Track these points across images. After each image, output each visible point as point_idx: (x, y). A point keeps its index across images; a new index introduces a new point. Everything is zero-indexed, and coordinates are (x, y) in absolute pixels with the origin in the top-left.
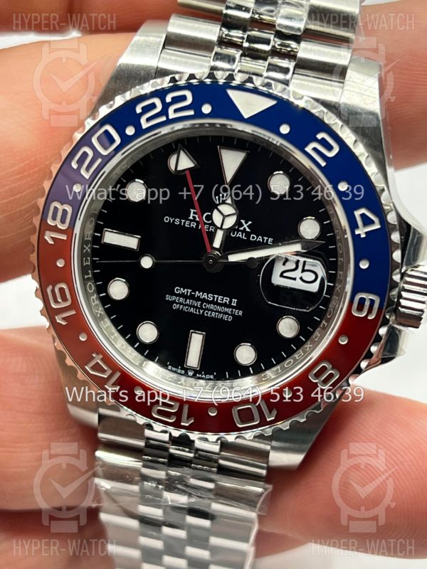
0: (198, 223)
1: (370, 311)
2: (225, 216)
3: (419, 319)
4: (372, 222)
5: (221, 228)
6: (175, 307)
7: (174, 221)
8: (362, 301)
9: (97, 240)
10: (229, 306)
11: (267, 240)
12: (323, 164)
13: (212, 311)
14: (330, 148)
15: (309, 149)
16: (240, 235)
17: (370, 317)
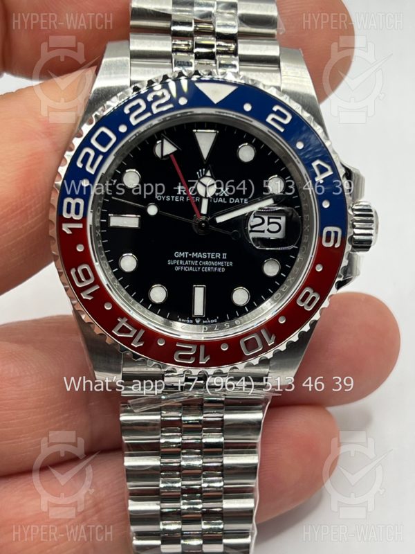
0: (185, 196)
1: (336, 241)
2: (207, 187)
3: (370, 242)
4: (326, 170)
5: (206, 197)
6: (177, 269)
7: (165, 198)
8: (329, 234)
9: (105, 225)
10: (221, 260)
11: (243, 201)
12: (282, 130)
13: (208, 266)
14: (284, 117)
15: (269, 120)
16: (221, 200)
17: (337, 246)
